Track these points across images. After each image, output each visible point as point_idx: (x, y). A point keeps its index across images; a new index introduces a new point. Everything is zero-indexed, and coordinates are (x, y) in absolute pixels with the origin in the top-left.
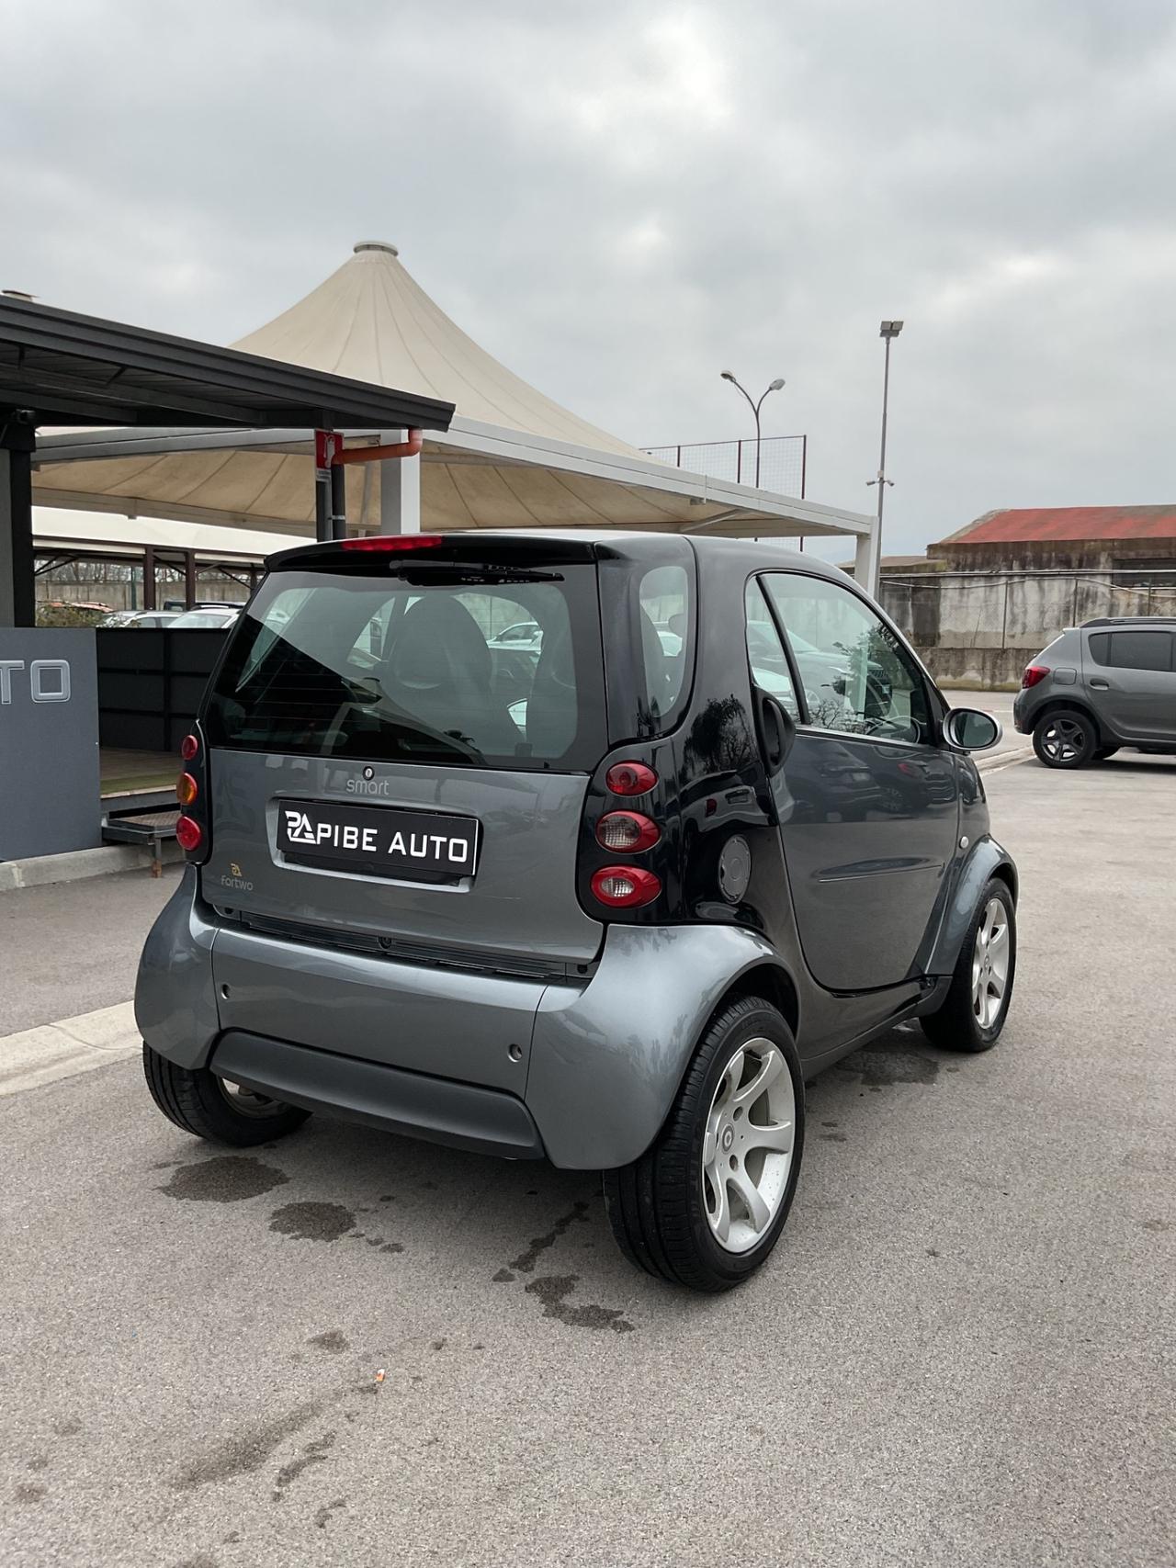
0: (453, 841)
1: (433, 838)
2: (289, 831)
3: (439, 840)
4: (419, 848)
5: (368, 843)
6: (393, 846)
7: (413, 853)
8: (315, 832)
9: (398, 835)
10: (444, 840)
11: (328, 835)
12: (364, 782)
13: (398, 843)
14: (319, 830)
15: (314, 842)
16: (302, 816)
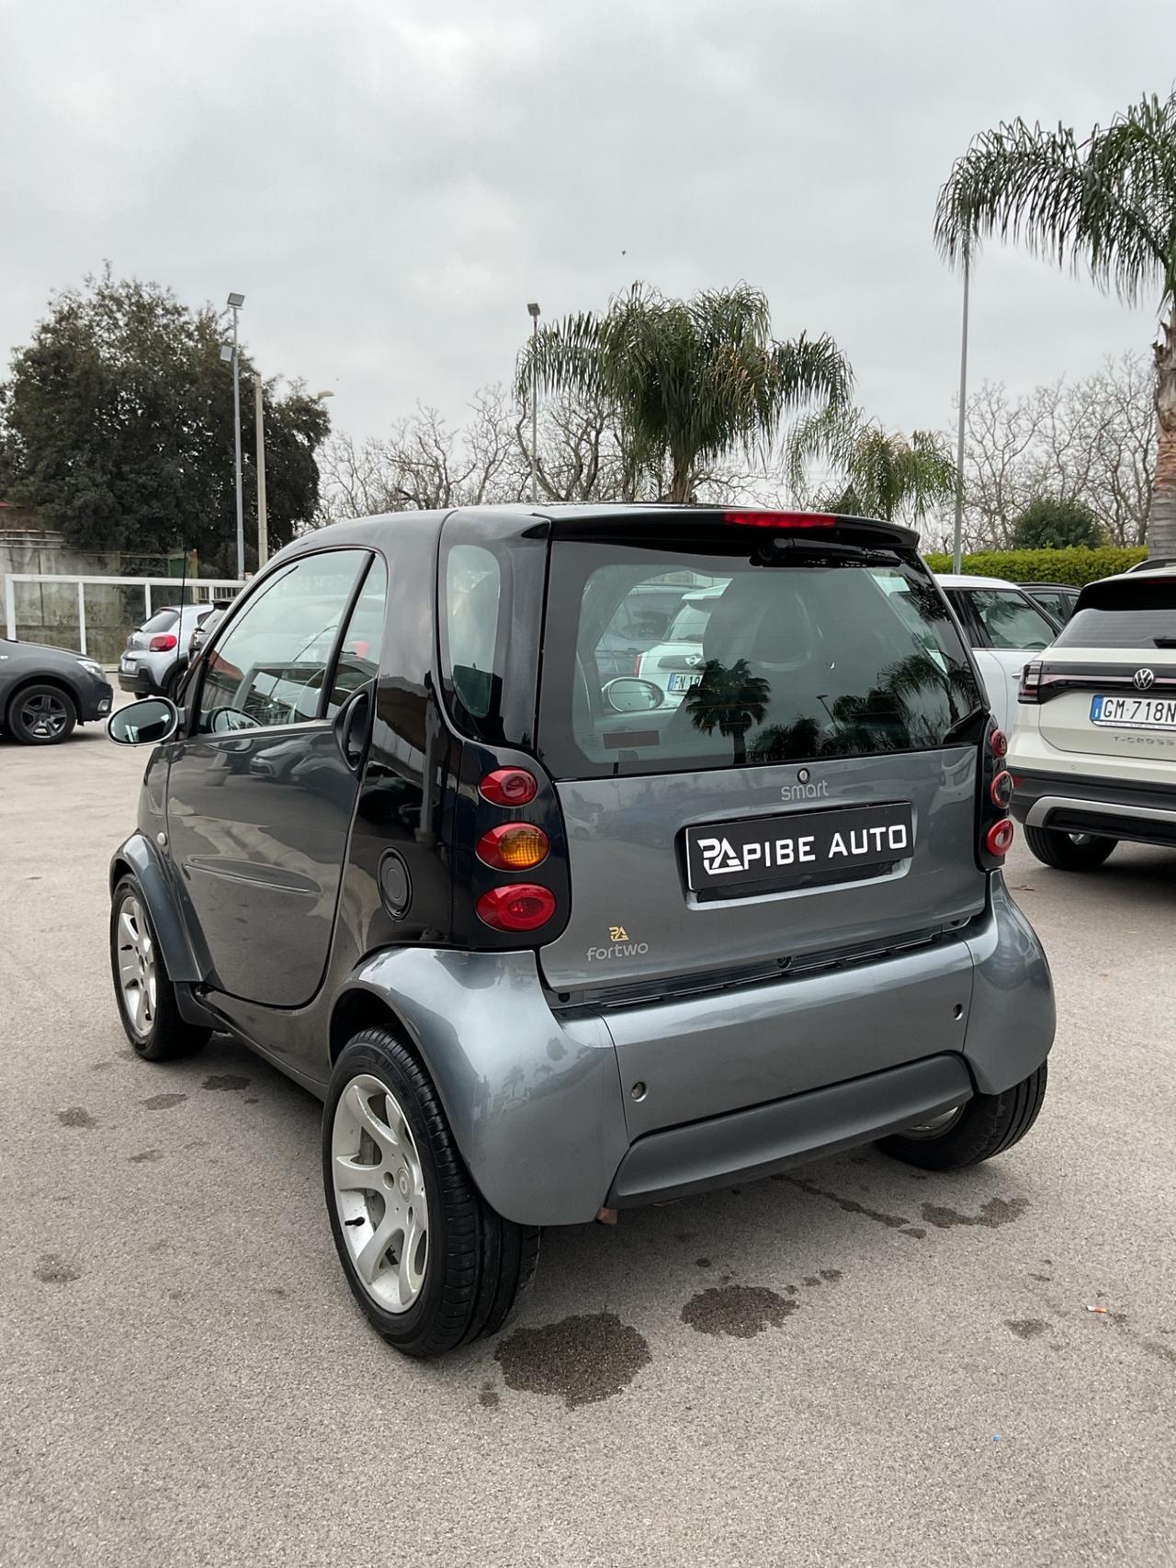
0: (892, 829)
1: (872, 831)
2: (706, 864)
3: (877, 831)
4: (859, 845)
5: (806, 853)
6: (834, 849)
7: (855, 851)
8: (740, 857)
9: (837, 836)
10: (883, 829)
11: (757, 856)
12: (801, 786)
13: (838, 845)
14: (745, 852)
15: (740, 868)
16: (721, 842)
